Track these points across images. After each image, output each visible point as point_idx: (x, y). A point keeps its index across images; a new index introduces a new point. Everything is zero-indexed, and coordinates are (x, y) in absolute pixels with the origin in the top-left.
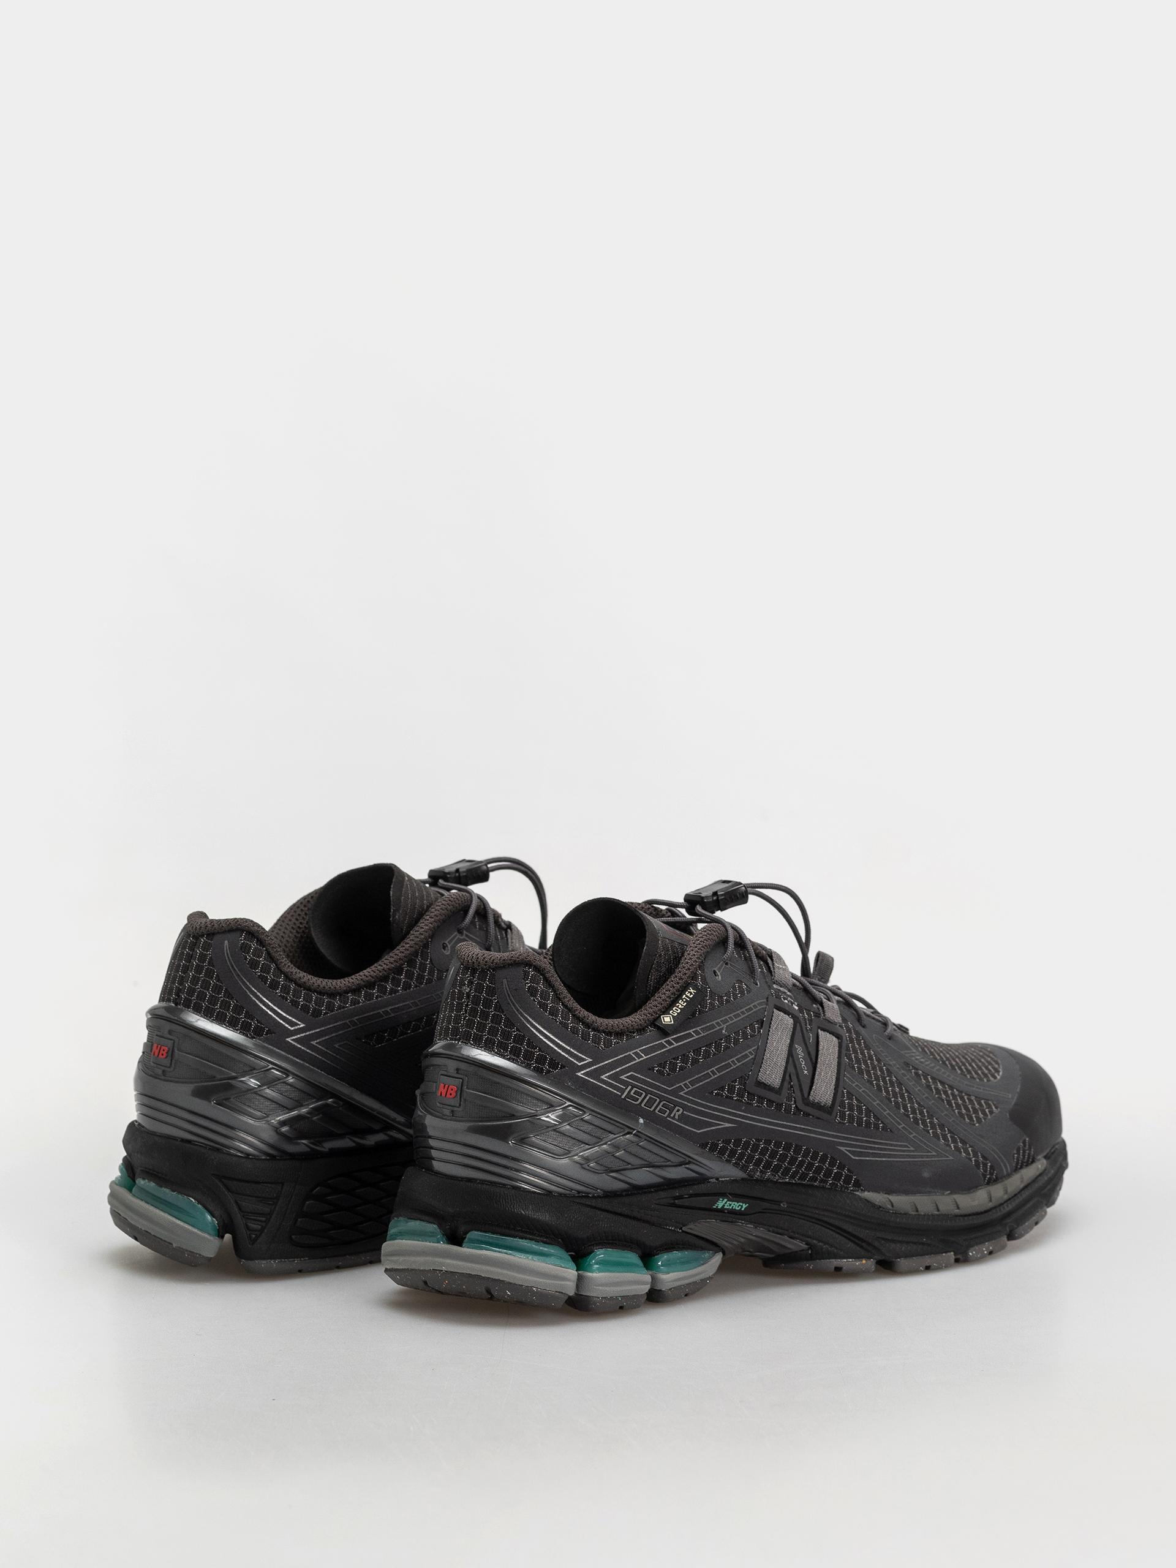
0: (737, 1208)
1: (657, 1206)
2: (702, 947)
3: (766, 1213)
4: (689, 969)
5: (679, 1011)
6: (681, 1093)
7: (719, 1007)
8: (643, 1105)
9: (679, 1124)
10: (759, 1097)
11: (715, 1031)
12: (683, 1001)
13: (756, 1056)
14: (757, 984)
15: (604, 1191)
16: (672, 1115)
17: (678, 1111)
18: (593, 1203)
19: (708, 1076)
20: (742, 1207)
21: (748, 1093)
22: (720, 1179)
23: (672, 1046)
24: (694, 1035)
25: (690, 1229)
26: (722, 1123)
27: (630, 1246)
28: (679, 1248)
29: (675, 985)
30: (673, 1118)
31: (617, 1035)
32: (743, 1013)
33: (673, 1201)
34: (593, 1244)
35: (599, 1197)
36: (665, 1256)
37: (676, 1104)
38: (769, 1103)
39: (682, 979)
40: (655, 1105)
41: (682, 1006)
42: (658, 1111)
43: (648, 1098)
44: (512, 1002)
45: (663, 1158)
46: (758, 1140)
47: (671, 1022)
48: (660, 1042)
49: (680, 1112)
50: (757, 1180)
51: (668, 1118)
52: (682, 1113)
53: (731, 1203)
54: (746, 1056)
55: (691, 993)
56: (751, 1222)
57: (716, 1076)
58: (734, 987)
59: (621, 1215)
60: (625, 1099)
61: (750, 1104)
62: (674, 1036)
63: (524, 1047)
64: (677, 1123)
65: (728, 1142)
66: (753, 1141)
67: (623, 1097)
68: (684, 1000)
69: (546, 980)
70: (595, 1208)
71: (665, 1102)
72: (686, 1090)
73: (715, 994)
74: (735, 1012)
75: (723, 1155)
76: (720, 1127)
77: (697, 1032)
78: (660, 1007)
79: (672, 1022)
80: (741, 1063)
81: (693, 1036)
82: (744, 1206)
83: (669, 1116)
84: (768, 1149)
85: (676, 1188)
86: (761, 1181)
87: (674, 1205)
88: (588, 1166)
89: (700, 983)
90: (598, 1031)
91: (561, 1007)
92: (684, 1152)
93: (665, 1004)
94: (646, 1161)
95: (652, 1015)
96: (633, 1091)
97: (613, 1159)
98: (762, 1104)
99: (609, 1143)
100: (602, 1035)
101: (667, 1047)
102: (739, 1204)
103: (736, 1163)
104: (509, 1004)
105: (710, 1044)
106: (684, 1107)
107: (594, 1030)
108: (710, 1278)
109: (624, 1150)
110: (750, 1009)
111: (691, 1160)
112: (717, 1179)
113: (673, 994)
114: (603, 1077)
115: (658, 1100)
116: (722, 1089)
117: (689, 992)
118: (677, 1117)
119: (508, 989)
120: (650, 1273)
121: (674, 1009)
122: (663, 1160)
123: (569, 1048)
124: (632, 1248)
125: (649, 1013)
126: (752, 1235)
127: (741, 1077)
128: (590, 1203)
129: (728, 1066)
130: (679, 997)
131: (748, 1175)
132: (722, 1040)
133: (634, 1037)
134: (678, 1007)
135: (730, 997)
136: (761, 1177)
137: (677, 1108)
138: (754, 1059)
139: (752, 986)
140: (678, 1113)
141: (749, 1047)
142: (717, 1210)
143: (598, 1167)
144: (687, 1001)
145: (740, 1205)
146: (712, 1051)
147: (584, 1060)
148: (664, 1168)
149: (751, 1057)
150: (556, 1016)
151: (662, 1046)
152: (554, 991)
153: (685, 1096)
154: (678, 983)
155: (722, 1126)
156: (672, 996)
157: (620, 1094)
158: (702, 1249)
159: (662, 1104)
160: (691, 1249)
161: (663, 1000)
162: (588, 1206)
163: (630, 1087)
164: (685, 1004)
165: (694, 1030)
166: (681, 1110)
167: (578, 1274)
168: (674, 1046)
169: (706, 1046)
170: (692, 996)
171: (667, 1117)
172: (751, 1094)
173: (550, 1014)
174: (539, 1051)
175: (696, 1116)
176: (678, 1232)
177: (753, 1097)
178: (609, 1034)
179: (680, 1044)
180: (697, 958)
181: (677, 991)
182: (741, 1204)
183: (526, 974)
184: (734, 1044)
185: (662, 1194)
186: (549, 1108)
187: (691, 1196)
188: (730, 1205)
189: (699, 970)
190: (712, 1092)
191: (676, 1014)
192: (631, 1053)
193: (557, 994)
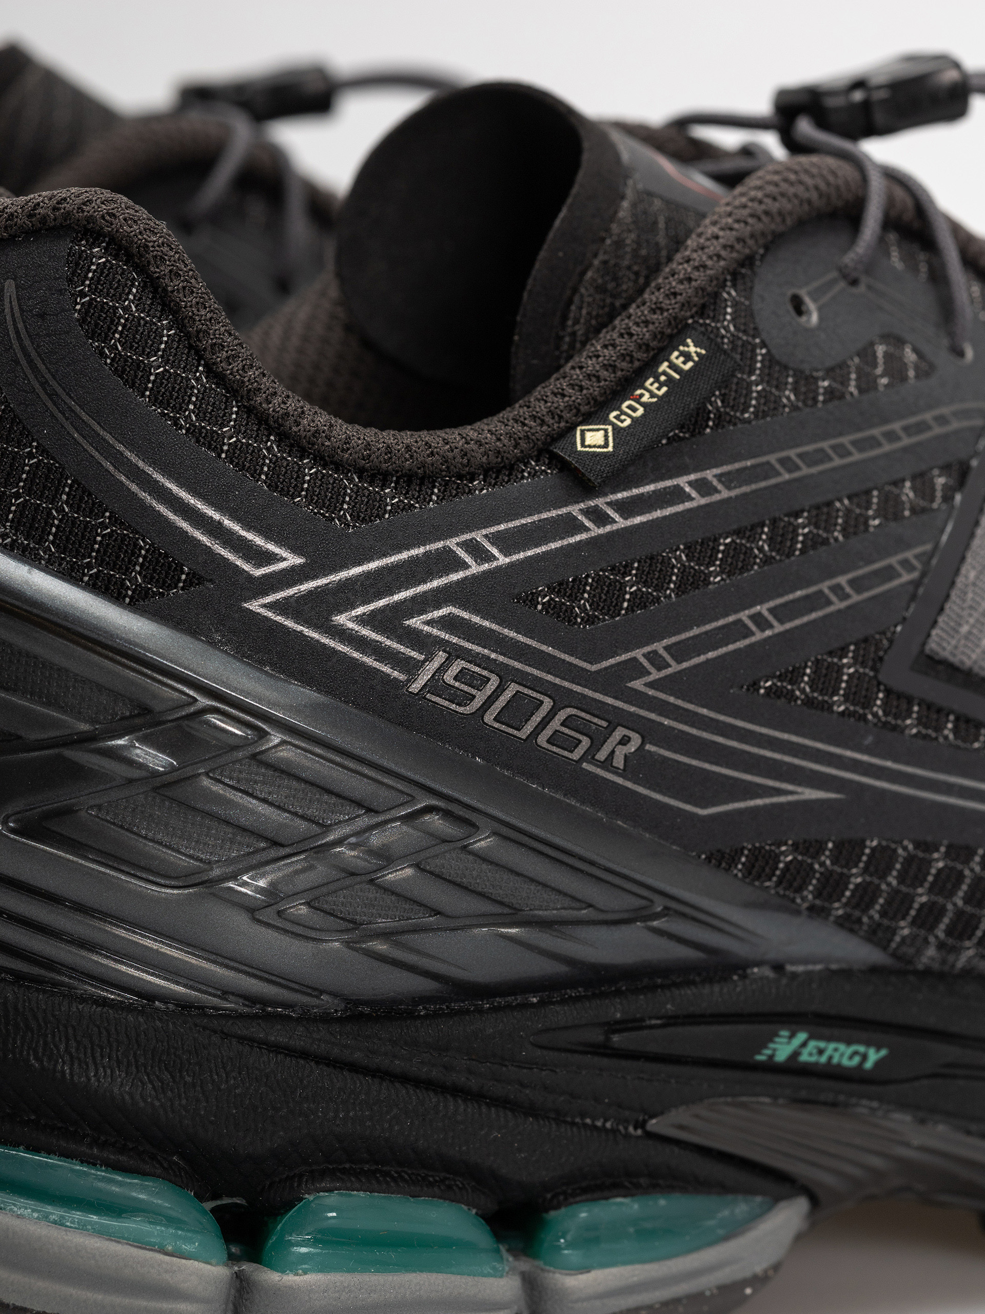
0: (846, 1062)
1: (539, 1052)
2: (752, 215)
3: (955, 1077)
4: (690, 280)
5: (641, 411)
6: (637, 684)
7: (795, 408)
8: (489, 718)
9: (629, 784)
10: (927, 706)
11: (776, 486)
12: (657, 380)
13: (923, 574)
14: (961, 354)
15: (347, 1000)
16: (602, 755)
17: (625, 741)
18: (298, 1038)
19: (739, 630)
20: (865, 1057)
21: (888, 692)
22: (790, 968)
23: (608, 528)
24: (694, 494)
25: (681, 1127)
26: (790, 787)
27: (442, 1181)
28: (638, 1186)
29: (635, 329)
30: (607, 764)
31: (409, 483)
32: (891, 436)
33: (601, 1038)
34: (301, 1176)
35: (326, 1019)
36: (584, 1214)
37: (616, 719)
38: (963, 726)
39: (662, 310)
40: (537, 718)
41: (652, 395)
42: (548, 741)
43: (508, 694)
44: (27, 355)
45: (565, 895)
46: (928, 847)
47: (606, 445)
48: (564, 510)
49: (632, 748)
50: (927, 973)
51: (585, 765)
52: (641, 748)
53: (822, 1044)
54: (889, 573)
55: (687, 357)
56: (903, 1105)
57: (768, 633)
58: (867, 354)
59: (405, 1079)
60: (420, 694)
61: (895, 728)
62: (620, 496)
63: (60, 510)
64: (620, 781)
65: (813, 848)
66: (905, 848)
67: (415, 687)
68: (663, 378)
69: (153, 286)
70: (304, 1055)
71: (573, 711)
72: (655, 675)
73: (786, 368)
74: (860, 429)
75: (799, 890)
76: (782, 799)
77: (703, 487)
78: (575, 396)
79: (610, 449)
80: (866, 595)
81: (690, 498)
82: (873, 1056)
83: (589, 755)
84: (960, 877)
85: (618, 993)
86: (941, 976)
87: (604, 1050)
88: (280, 913)
89: (727, 324)
90: (338, 466)
91: (198, 380)
92: (638, 877)
93: (594, 388)
94: (501, 903)
95: (543, 423)
96: (454, 669)
97: (372, 893)
98: (939, 729)
99: (353, 840)
100: (351, 480)
101: (587, 529)
102: (854, 1048)
103: (847, 917)
104: (17, 362)
105: (753, 527)
106: (648, 731)
107: (320, 459)
108: (758, 1281)
109: (417, 866)
110: (922, 427)
111: (673, 905)
112: (778, 967)
113: (627, 356)
114: (341, 619)
115: (548, 703)
116: (794, 675)
117: (682, 354)
118: (619, 762)
119: (17, 314)
120: (525, 1265)
121: (624, 406)
122: (567, 902)
123: (217, 516)
124: (449, 1187)
125: (534, 418)
126: (907, 1145)
127: (866, 640)
128: (283, 1040)
129: (817, 601)
130: (648, 368)
131: (894, 955)
132: (797, 515)
133: (470, 492)
134: (638, 400)
135: (845, 382)
136: (944, 962)
137: (619, 732)
138: (917, 584)
139: (942, 358)
140: (621, 752)
141: (903, 544)
142: (771, 1067)
143: (318, 919)
144: (670, 381)
145: (856, 1053)
146: (761, 549)
147: (271, 558)
148: (569, 930)
149: (906, 577)
150: (180, 409)
151: (571, 525)
152: (180, 323)
153: (651, 692)
154: (646, 323)
155: (790, 798)
156: (624, 365)
157: (402, 677)
158: (723, 1189)
159: (562, 715)
160: (684, 1190)
161: (589, 377)
162: (276, 1048)
163: (441, 657)
164: (664, 389)
165: (692, 477)
166: (636, 740)
167: (238, 1276)
168: (615, 527)
169: (738, 532)
170: (690, 364)
171: (582, 759)
172: (899, 696)
173: (154, 400)
174: (111, 524)
175: (695, 763)
176: (627, 1136)
177: (904, 706)
178: (380, 476)
179: (638, 520)
180: (725, 247)
181: (640, 347)
182: (862, 1049)
183: (78, 263)
184: (844, 531)
185: (561, 1014)
186: (139, 715)
187: (672, 1021)
188: (821, 1052)
189: (734, 286)
190: (755, 686)
191: (628, 422)
192: (452, 543)
193: (188, 336)
